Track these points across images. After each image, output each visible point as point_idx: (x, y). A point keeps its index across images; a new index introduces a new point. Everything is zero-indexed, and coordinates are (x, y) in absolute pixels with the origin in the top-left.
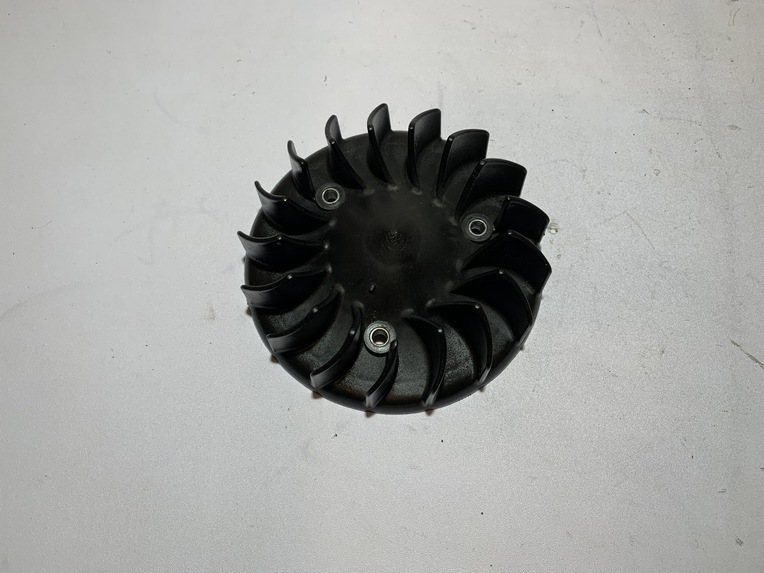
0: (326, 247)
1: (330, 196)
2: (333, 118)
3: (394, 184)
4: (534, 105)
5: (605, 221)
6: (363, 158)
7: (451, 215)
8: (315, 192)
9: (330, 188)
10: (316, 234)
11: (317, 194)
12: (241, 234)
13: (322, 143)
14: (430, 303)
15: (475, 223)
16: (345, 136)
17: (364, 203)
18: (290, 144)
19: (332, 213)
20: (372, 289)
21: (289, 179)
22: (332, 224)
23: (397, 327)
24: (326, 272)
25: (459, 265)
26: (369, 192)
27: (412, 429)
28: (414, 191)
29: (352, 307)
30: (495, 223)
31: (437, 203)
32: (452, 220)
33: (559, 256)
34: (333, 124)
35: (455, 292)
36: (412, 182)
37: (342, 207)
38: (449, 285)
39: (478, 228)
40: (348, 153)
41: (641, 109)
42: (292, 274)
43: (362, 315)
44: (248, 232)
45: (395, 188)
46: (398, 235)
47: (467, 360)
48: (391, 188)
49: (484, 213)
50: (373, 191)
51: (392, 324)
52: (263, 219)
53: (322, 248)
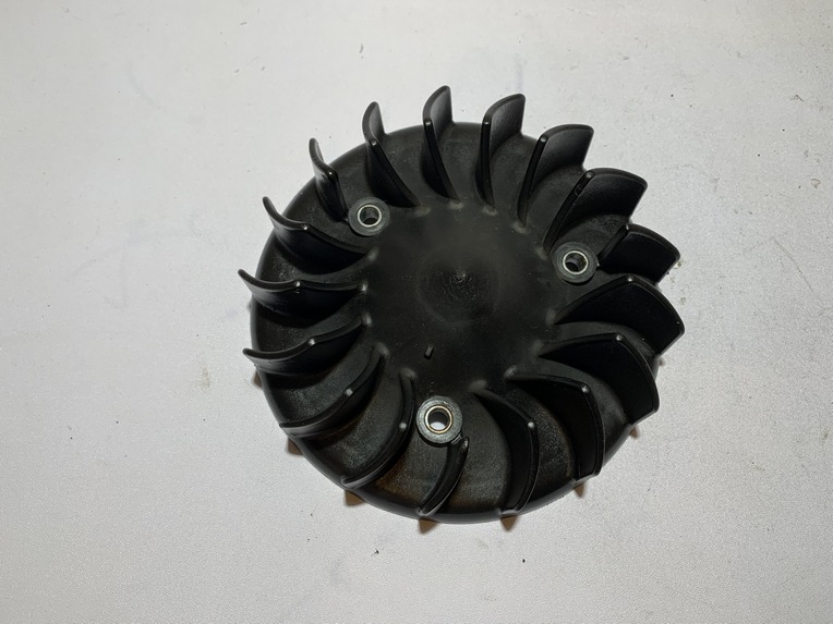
0: (364, 288)
1: (369, 216)
2: (373, 107)
3: (457, 200)
4: (646, 88)
5: (745, 250)
6: (414, 161)
7: (538, 244)
8: (347, 211)
9: (370, 203)
10: (349, 271)
11: (350, 212)
12: (243, 274)
13: (357, 140)
14: (510, 372)
15: (571, 256)
16: (388, 130)
17: (416, 226)
18: (312, 143)
19: (372, 240)
20: (428, 353)
21: (311, 191)
22: (372, 256)
23: (463, 405)
24: (363, 326)
25: (551, 316)
26: (423, 211)
27: (482, 545)
28: (486, 210)
29: (400, 376)
30: (599, 256)
31: (518, 227)
32: (540, 252)
33: (683, 300)
34: (373, 116)
35: (545, 356)
36: (484, 197)
37: (385, 231)
38: (537, 346)
39: (576, 263)
40: (393, 153)
41: (793, 94)
42: (315, 338)
43: (413, 389)
44: (253, 272)
45: (460, 206)
46: (468, 278)
47: (560, 451)
48: (455, 206)
49: (585, 241)
50: (428, 210)
51: (455, 400)
52: (275, 247)
53: (357, 291)
